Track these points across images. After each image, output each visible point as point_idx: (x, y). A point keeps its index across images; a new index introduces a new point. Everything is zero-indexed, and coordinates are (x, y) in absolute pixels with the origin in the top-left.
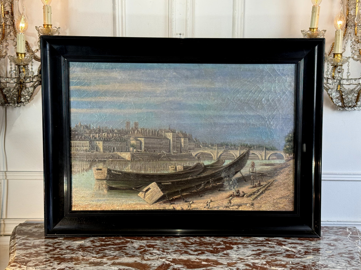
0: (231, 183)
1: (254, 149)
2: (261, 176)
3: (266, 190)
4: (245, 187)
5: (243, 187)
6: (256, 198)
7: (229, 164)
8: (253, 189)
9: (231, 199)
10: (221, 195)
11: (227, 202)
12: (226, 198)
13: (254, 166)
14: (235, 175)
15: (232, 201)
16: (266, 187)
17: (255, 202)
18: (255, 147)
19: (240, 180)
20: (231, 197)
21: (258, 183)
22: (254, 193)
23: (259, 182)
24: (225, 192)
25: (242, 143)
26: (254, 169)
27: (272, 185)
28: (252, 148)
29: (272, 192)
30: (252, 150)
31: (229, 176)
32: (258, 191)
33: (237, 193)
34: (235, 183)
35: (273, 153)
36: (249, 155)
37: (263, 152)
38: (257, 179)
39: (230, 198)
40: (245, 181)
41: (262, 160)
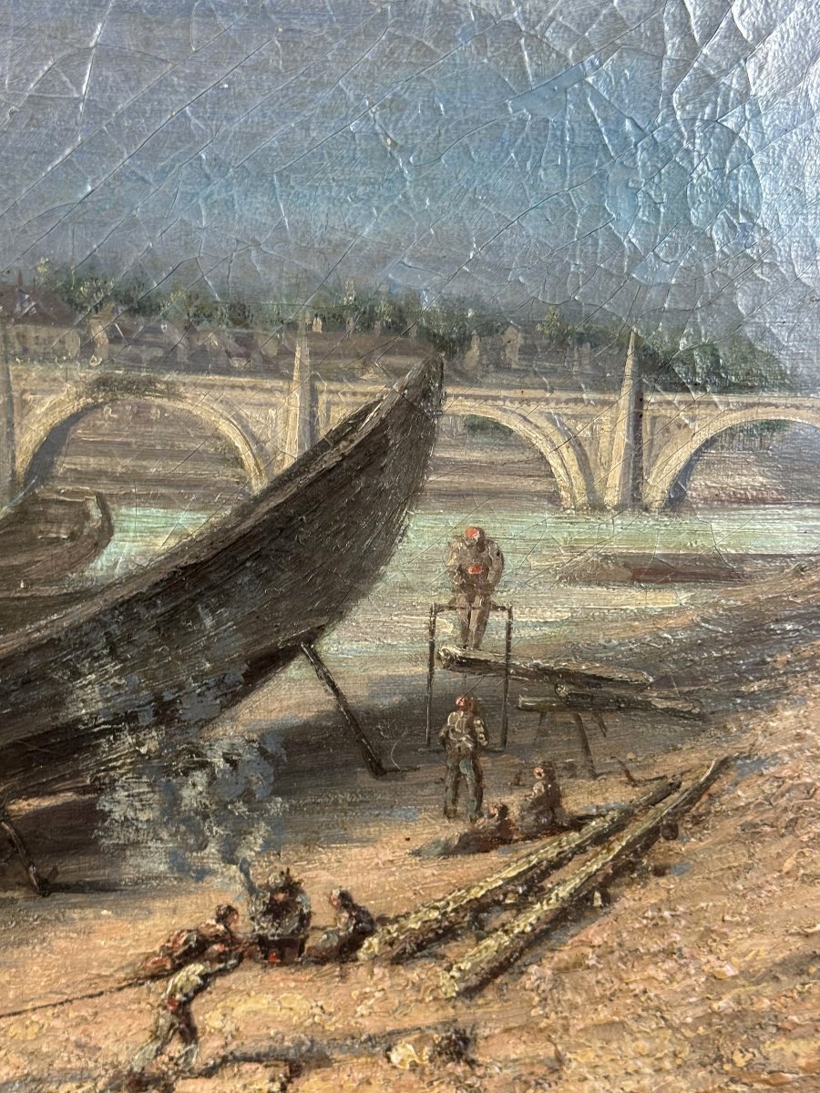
0: (193, 792)
1: (501, 366)
2: (570, 704)
3: (625, 870)
4: (365, 842)
5: (346, 840)
6: (505, 966)
7: (172, 555)
8: (474, 865)
9: (199, 990)
10: (61, 940)
11: (148, 1021)
12: (136, 981)
13: (488, 589)
14: (246, 693)
15: (208, 1015)
16: (627, 836)
17: (488, 1016)
18: (515, 337)
19: (305, 761)
20: (195, 970)
21: (538, 788)
22: (478, 914)
23: (550, 776)
24: (118, 910)
25: (339, 288)
26: (482, 622)
27: (697, 821)
28: (475, 351)
29: (693, 895)
30: (467, 378)
31: (164, 713)
32: (533, 884)
33: (276, 911)
34: (247, 796)
35: (735, 418)
36: (430, 441)
37: (606, 416)
38: (520, 750)
39: (179, 979)
40: (378, 770)
41: (597, 506)
